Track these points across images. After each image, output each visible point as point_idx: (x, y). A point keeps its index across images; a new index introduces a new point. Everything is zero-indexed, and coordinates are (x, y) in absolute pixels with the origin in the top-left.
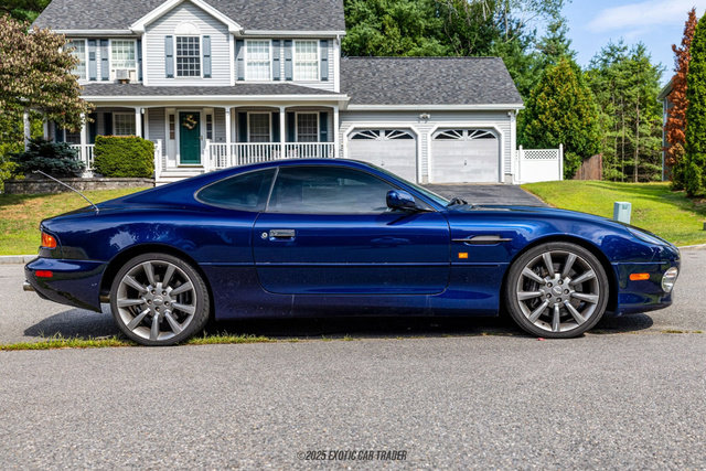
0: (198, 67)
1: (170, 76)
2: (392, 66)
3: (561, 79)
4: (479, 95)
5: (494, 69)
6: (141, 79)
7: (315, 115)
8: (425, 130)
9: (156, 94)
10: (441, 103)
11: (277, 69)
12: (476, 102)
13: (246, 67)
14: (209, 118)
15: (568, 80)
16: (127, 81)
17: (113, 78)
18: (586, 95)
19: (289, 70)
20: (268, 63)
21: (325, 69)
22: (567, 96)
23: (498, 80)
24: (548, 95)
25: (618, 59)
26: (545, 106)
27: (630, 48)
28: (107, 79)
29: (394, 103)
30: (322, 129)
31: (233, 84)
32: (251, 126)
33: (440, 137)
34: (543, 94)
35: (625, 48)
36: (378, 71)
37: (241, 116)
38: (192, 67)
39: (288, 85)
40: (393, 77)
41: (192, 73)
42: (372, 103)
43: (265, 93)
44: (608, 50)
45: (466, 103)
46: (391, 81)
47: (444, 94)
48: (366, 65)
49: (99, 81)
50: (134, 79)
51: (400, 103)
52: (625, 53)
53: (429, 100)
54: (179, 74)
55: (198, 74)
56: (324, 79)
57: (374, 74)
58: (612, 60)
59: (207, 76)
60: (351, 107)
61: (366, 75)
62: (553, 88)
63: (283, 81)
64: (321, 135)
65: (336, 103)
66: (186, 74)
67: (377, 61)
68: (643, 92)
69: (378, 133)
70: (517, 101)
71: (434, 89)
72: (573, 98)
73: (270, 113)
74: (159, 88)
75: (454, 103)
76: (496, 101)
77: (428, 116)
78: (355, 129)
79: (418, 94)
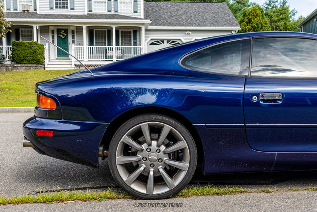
0: (67, 4)
1: (52, 9)
2: (169, 6)
3: (254, 15)
4: (217, 22)
5: (223, 8)
6: (35, 10)
7: (131, 31)
8: (188, 40)
9: (45, 18)
10: (197, 26)
11: (110, 6)
12: (215, 26)
13: (93, 4)
14: (73, 32)
15: (257, 16)
16: (28, 11)
17: (20, 10)
18: (266, 24)
19: (116, 6)
20: (105, 3)
21: (135, 6)
22: (257, 24)
23: (226, 14)
24: (247, 23)
25: (273, 7)
27: (279, 2)
28: (16, 10)
29: (172, 26)
30: (134, 39)
31: (86, 14)
32: (96, 37)
34: (245, 23)
35: (277, 2)
36: (162, 8)
37: (90, 31)
38: (64, 4)
39: (116, 15)
40: (170, 12)
41: (64, 7)
42: (160, 25)
43: (105, 19)
44: (268, 3)
45: (210, 26)
46: (169, 14)
47: (198, 21)
48: (155, 5)
49: (12, 11)
50: (31, 10)
51: (175, 26)
52: (277, 4)
53: (191, 24)
54: (57, 7)
55: (67, 8)
56: (135, 12)
57: (160, 11)
58: (270, 8)
59: (72, 9)
60: (150, 27)
61: (156, 11)
62: (250, 20)
63: (113, 13)
64: (134, 42)
65: (143, 24)
66: (60, 8)
67: (161, 4)
69: (163, 42)
70: (237, 25)
71: (193, 18)
72: (260, 25)
73: (106, 30)
74: (46, 15)
75: (204, 26)
76: (226, 25)
77: (190, 33)
78: (151, 39)
79: (185, 21)
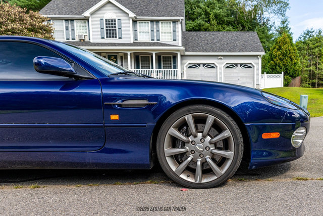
0: (116, 34)
1: (103, 38)
2: (207, 35)
3: (284, 43)
4: (245, 48)
5: (253, 37)
6: (90, 40)
7: (171, 57)
8: (221, 64)
9: (95, 46)
10: (228, 52)
11: (152, 35)
12: (243, 51)
13: (138, 34)
14: (122, 58)
15: (286, 43)
16: (84, 40)
17: (77, 39)
18: (294, 50)
19: (158, 35)
20: (149, 32)
21: (175, 35)
22: (286, 50)
23: (254, 42)
24: (278, 50)
25: (310, 36)
26: (276, 55)
27: (315, 32)
28: (74, 39)
29: (206, 52)
30: (173, 64)
31: (132, 42)
32: (141, 62)
33: (228, 67)
34: (276, 50)
35: (313, 31)
36: (200, 37)
37: (136, 57)
38: (113, 34)
39: (157, 43)
40: (207, 40)
41: (113, 37)
42: (196, 51)
43: (146, 46)
44: (306, 32)
45: (239, 52)
46: (206, 42)
47: (229, 48)
48: (195, 35)
49: (71, 40)
50: (87, 39)
51: (209, 52)
52: (314, 34)
53: (222, 50)
54: (107, 37)
55: (116, 37)
56: (174, 40)
57: (199, 39)
58: (308, 37)
59: (120, 38)
60: (187, 53)
61: (195, 39)
62: (280, 47)
63: (155, 41)
64: (174, 66)
65: (178, 50)
66: (110, 37)
67: (201, 33)
68: (320, 50)
69: (199, 65)
70: (262, 51)
71: (225, 45)
72: (288, 51)
73: (150, 56)
74: (97, 43)
75: (234, 52)
76: (253, 51)
77: (222, 58)
78: (189, 64)
79: (218, 48)
